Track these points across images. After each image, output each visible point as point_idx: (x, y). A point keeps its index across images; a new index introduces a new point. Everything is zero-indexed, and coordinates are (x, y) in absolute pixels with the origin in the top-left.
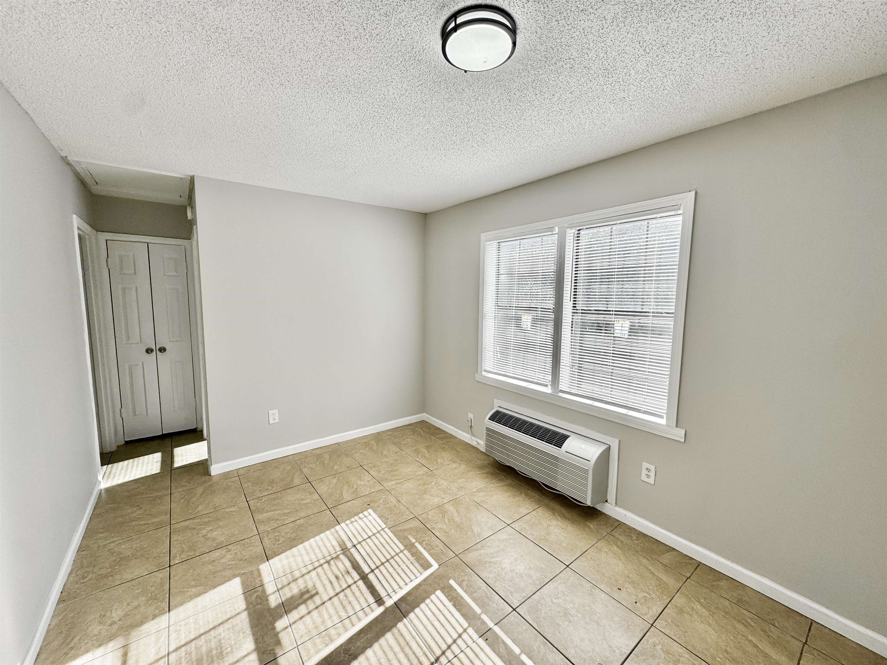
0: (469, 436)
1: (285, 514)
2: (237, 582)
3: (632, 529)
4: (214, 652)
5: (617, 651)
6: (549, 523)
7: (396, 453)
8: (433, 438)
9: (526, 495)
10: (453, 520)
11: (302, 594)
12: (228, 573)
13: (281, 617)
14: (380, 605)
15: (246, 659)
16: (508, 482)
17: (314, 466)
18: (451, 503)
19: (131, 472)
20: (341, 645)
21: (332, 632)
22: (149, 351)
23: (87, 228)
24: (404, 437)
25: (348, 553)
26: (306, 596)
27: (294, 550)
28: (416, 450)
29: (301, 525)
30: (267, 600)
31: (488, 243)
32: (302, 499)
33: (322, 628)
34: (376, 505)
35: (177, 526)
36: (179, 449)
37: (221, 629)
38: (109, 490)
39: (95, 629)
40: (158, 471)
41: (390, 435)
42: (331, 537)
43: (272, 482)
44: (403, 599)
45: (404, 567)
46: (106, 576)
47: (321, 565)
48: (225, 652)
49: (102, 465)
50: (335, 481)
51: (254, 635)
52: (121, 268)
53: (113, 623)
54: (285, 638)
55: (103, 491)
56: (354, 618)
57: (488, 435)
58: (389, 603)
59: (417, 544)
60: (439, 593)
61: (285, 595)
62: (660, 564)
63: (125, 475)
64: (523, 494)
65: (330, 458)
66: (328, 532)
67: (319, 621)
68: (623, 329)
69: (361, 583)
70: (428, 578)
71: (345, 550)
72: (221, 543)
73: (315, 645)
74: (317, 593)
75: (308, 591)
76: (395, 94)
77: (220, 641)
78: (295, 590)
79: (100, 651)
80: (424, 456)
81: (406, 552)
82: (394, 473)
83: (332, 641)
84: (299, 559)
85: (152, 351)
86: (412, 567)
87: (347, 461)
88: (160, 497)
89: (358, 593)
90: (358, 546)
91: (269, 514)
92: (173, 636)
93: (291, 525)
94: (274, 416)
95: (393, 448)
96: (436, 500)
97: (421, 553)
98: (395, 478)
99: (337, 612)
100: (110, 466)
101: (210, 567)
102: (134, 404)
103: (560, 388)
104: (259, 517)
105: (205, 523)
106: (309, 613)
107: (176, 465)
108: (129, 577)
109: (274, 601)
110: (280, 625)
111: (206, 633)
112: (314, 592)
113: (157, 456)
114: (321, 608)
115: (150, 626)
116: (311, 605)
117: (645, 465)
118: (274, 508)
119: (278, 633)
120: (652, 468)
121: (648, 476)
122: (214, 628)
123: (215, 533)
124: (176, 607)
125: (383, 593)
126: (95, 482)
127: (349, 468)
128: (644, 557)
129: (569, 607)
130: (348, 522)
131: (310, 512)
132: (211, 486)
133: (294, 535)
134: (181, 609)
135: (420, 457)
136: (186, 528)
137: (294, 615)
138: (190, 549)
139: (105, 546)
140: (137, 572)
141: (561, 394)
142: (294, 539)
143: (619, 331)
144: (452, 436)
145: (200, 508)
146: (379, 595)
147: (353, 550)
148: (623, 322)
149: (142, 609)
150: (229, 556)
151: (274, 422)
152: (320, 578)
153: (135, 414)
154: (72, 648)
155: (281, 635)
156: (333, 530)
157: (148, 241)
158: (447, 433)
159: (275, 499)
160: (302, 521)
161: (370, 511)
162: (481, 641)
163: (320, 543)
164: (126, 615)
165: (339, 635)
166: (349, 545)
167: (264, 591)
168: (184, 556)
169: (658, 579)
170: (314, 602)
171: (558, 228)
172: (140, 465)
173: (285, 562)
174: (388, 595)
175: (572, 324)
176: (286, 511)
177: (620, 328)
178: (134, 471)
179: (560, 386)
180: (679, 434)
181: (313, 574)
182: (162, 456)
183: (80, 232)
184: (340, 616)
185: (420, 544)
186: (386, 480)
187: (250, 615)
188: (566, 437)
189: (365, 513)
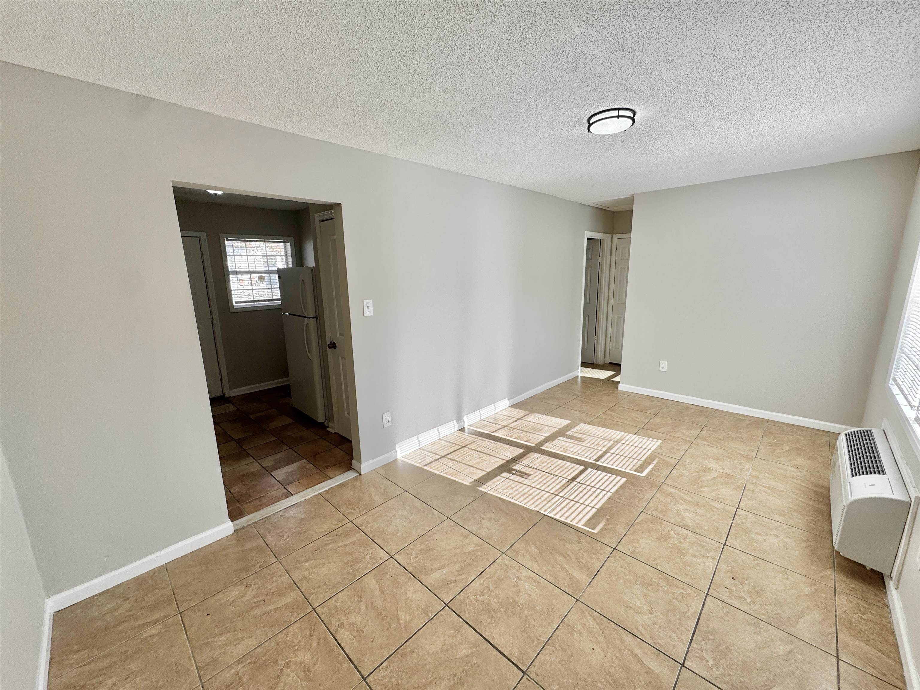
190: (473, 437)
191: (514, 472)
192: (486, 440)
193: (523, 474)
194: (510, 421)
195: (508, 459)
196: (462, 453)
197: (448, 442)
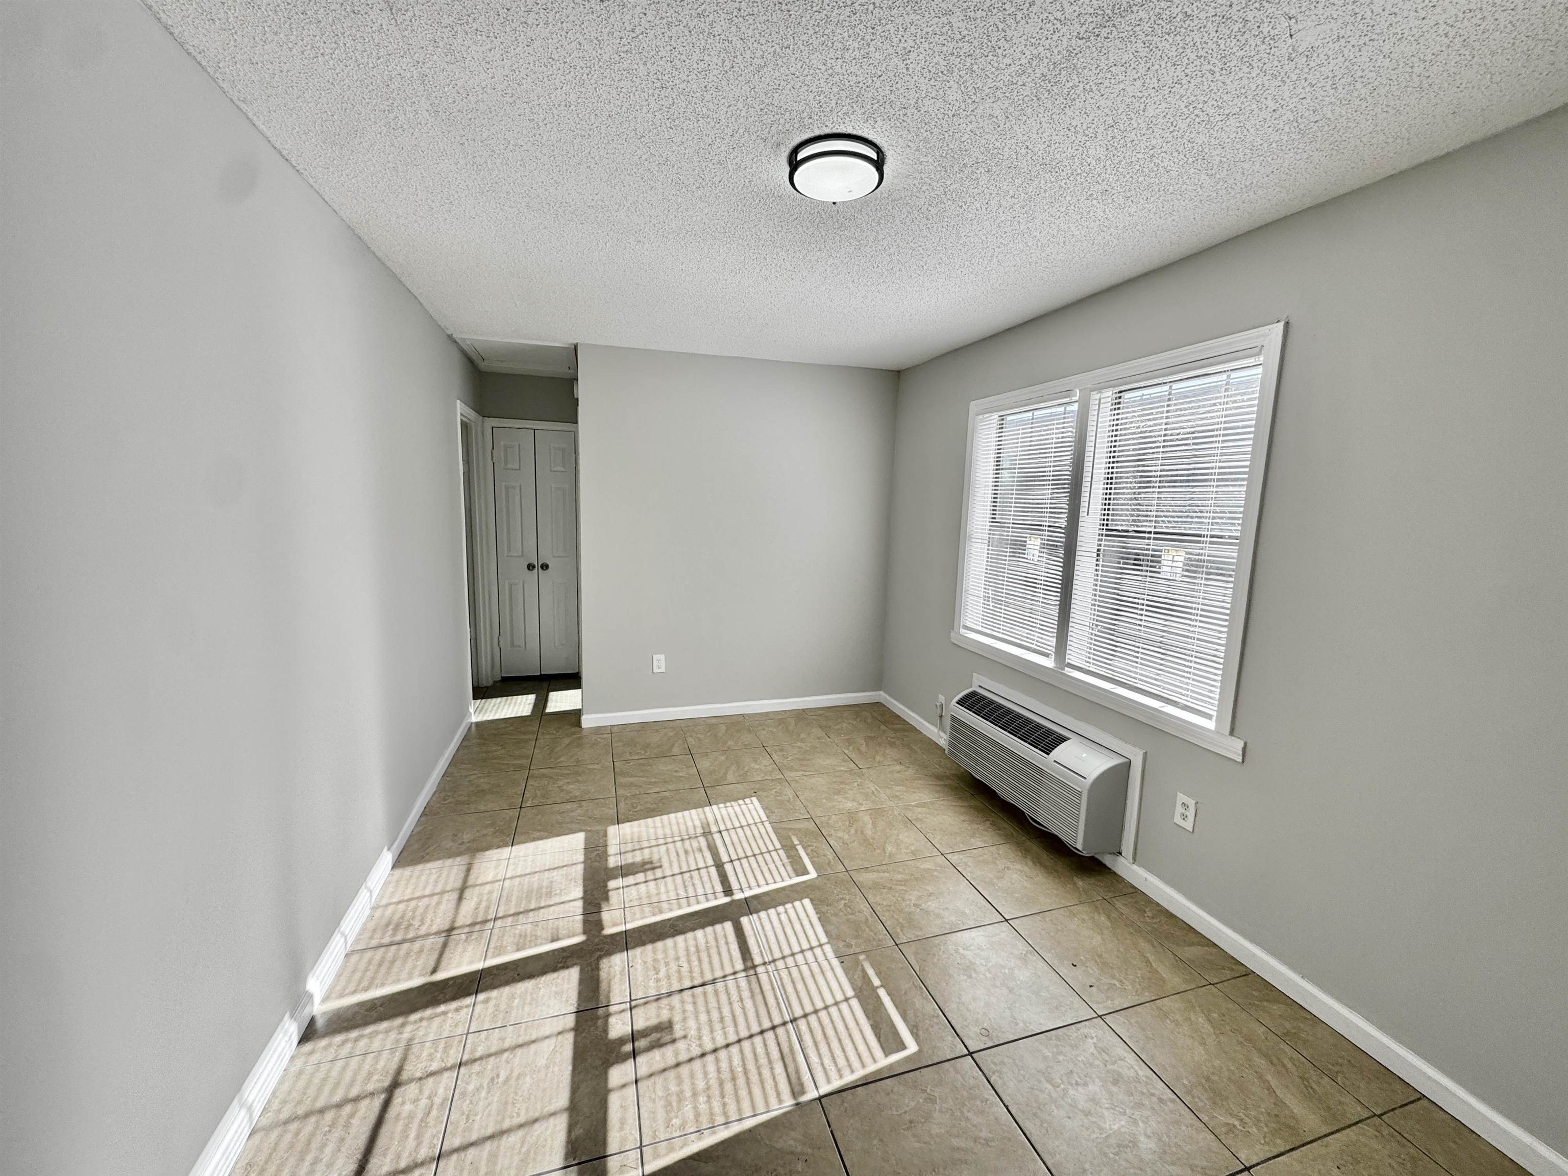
0: (936, 730)
1: (651, 783)
2: (581, 836)
3: (1149, 901)
4: (544, 890)
5: (1021, 1025)
6: (1009, 864)
7: (818, 738)
8: (883, 727)
9: (993, 824)
10: (862, 832)
11: (644, 863)
12: (574, 826)
13: (616, 878)
14: (726, 896)
15: (572, 903)
16: (974, 802)
17: (702, 737)
18: (870, 812)
19: (502, 710)
20: (669, 920)
21: (665, 906)
22: (530, 567)
23: (472, 414)
24: (839, 720)
25: (709, 837)
26: (647, 867)
27: (650, 821)
28: (848, 740)
29: (666, 798)
30: (607, 860)
31: (981, 417)
32: (676, 771)
33: (655, 899)
34: (765, 794)
35: (536, 772)
36: (555, 693)
37: (555, 873)
38: (478, 724)
39: (448, 844)
40: (529, 714)
41: (820, 715)
42: (695, 817)
43: (646, 747)
44: (756, 897)
45: (772, 867)
46: (463, 803)
47: (674, 842)
48: (554, 893)
49: (475, 698)
50: (723, 758)
51: (584, 886)
52: (506, 462)
53: (463, 843)
54: (615, 898)
55: (473, 726)
56: (692, 900)
57: (953, 728)
58: (738, 896)
59: (799, 848)
60: (807, 902)
61: (626, 859)
62: (1171, 956)
63: (496, 713)
64: (988, 822)
65: (727, 730)
66: (693, 811)
67: (653, 891)
68: (1174, 564)
69: (713, 870)
70: (798, 884)
71: (707, 833)
72: (576, 797)
73: (642, 911)
74: (661, 867)
75: (651, 862)
76: (771, 232)
77: (552, 882)
78: (638, 857)
79: (449, 862)
80: (859, 749)
81: (781, 852)
82: (805, 763)
83: (661, 912)
84: (652, 831)
85: (534, 567)
86: (782, 869)
87: (747, 738)
88: (526, 741)
89: (706, 878)
90: (725, 834)
91: (632, 779)
92: (511, 867)
93: (654, 796)
94: (660, 663)
95: (817, 732)
96: (849, 805)
97: (800, 858)
98: (805, 768)
99: (676, 889)
100: (484, 700)
101: (559, 817)
102: (512, 635)
103: (1067, 661)
104: (621, 780)
105: (563, 775)
106: (646, 882)
107: (549, 710)
108: (483, 808)
109: (613, 862)
110: (612, 884)
111: (540, 872)
112: (658, 864)
113: (531, 698)
114: (659, 881)
115: (493, 854)
116: (650, 875)
117: (1181, 798)
118: (641, 774)
119: (609, 891)
120: (1191, 803)
121: (1184, 817)
122: (549, 870)
123: (571, 786)
124: (519, 843)
125: (735, 885)
126: (465, 713)
127: (747, 746)
128: (1149, 941)
129: (978, 963)
130: (722, 805)
131: (681, 786)
132: (580, 738)
133: (655, 806)
134: (523, 846)
135: (851, 748)
136: (544, 776)
137: (631, 880)
138: (543, 796)
139: (466, 776)
140: (490, 806)
141: (1068, 671)
142: (653, 810)
143: (1168, 569)
144: (913, 729)
145: (562, 759)
146: (730, 886)
147: (717, 837)
148: (1175, 553)
149: (489, 838)
150: (579, 811)
151: (660, 671)
152: (668, 854)
153: (513, 645)
154: (428, 854)
155: (611, 893)
156: (700, 810)
157: (535, 427)
158: (908, 724)
159: (644, 765)
160: (667, 794)
161: (754, 799)
162: (835, 962)
163: (681, 821)
164: (474, 840)
165: (671, 910)
166: (714, 829)
167: (605, 852)
168: (536, 802)
169: (1155, 972)
170: (654, 874)
171: (1080, 391)
172: (512, 705)
173: (636, 830)
174: (741, 889)
175: (1098, 555)
176: (653, 780)
177: (1170, 563)
178: (505, 710)
179: (1068, 657)
180: (1233, 748)
181: (663, 848)
182: (536, 699)
183: (464, 419)
184: (677, 894)
185: (804, 848)
186: (791, 769)
187: (585, 869)
188: (1062, 739)
189: (747, 800)
190: (387, 1031)
191: (628, 1048)
192: (442, 1008)
193: (654, 1036)
194: (443, 907)
195: (570, 1021)
196: (411, 1117)
197: (307, 1115)
